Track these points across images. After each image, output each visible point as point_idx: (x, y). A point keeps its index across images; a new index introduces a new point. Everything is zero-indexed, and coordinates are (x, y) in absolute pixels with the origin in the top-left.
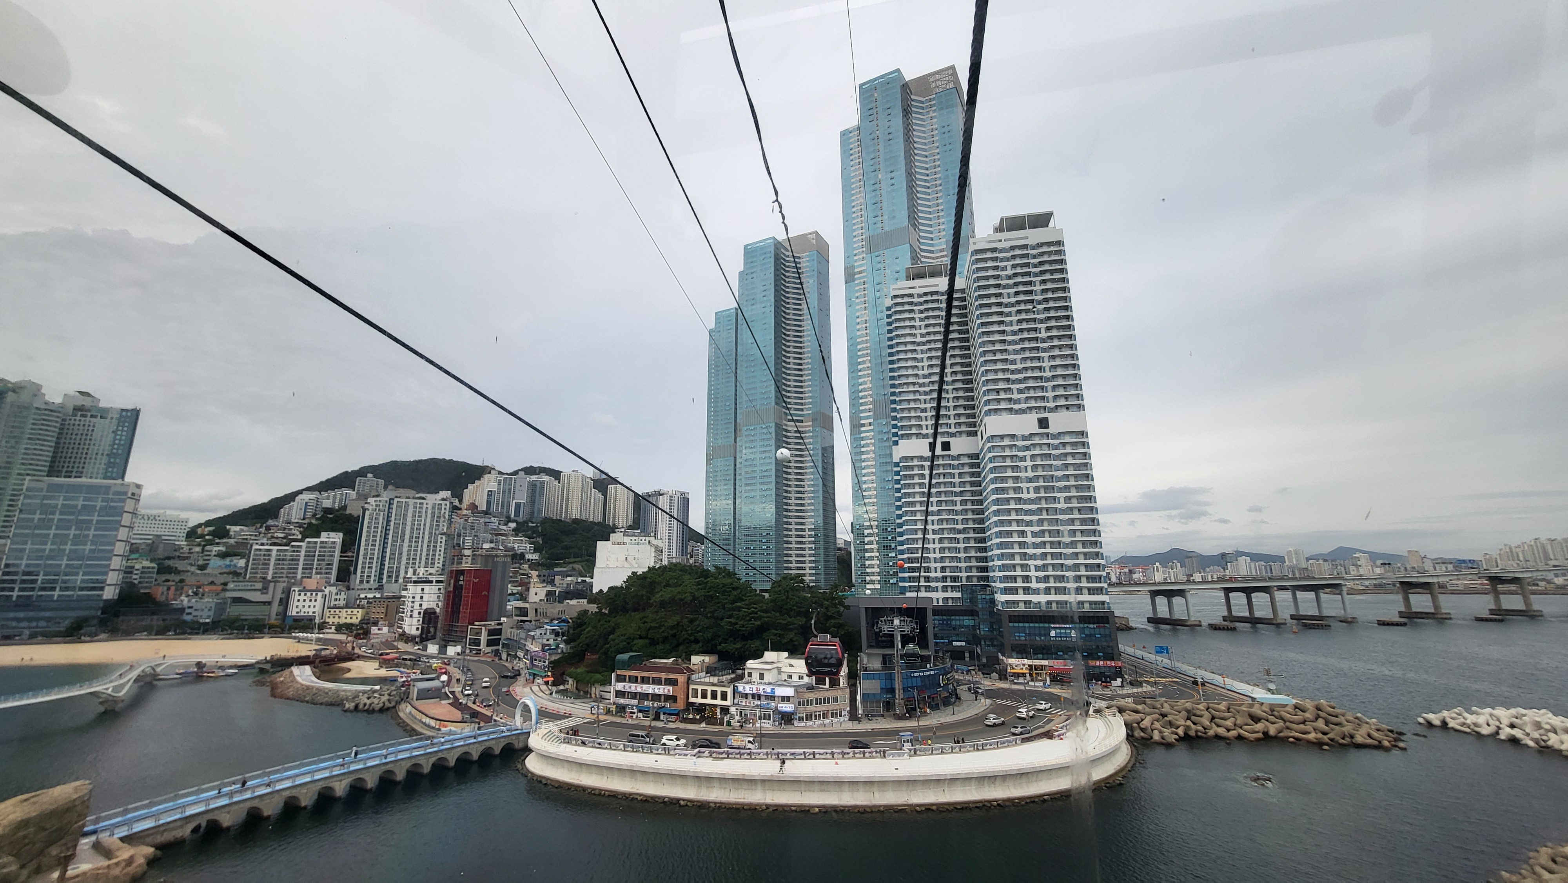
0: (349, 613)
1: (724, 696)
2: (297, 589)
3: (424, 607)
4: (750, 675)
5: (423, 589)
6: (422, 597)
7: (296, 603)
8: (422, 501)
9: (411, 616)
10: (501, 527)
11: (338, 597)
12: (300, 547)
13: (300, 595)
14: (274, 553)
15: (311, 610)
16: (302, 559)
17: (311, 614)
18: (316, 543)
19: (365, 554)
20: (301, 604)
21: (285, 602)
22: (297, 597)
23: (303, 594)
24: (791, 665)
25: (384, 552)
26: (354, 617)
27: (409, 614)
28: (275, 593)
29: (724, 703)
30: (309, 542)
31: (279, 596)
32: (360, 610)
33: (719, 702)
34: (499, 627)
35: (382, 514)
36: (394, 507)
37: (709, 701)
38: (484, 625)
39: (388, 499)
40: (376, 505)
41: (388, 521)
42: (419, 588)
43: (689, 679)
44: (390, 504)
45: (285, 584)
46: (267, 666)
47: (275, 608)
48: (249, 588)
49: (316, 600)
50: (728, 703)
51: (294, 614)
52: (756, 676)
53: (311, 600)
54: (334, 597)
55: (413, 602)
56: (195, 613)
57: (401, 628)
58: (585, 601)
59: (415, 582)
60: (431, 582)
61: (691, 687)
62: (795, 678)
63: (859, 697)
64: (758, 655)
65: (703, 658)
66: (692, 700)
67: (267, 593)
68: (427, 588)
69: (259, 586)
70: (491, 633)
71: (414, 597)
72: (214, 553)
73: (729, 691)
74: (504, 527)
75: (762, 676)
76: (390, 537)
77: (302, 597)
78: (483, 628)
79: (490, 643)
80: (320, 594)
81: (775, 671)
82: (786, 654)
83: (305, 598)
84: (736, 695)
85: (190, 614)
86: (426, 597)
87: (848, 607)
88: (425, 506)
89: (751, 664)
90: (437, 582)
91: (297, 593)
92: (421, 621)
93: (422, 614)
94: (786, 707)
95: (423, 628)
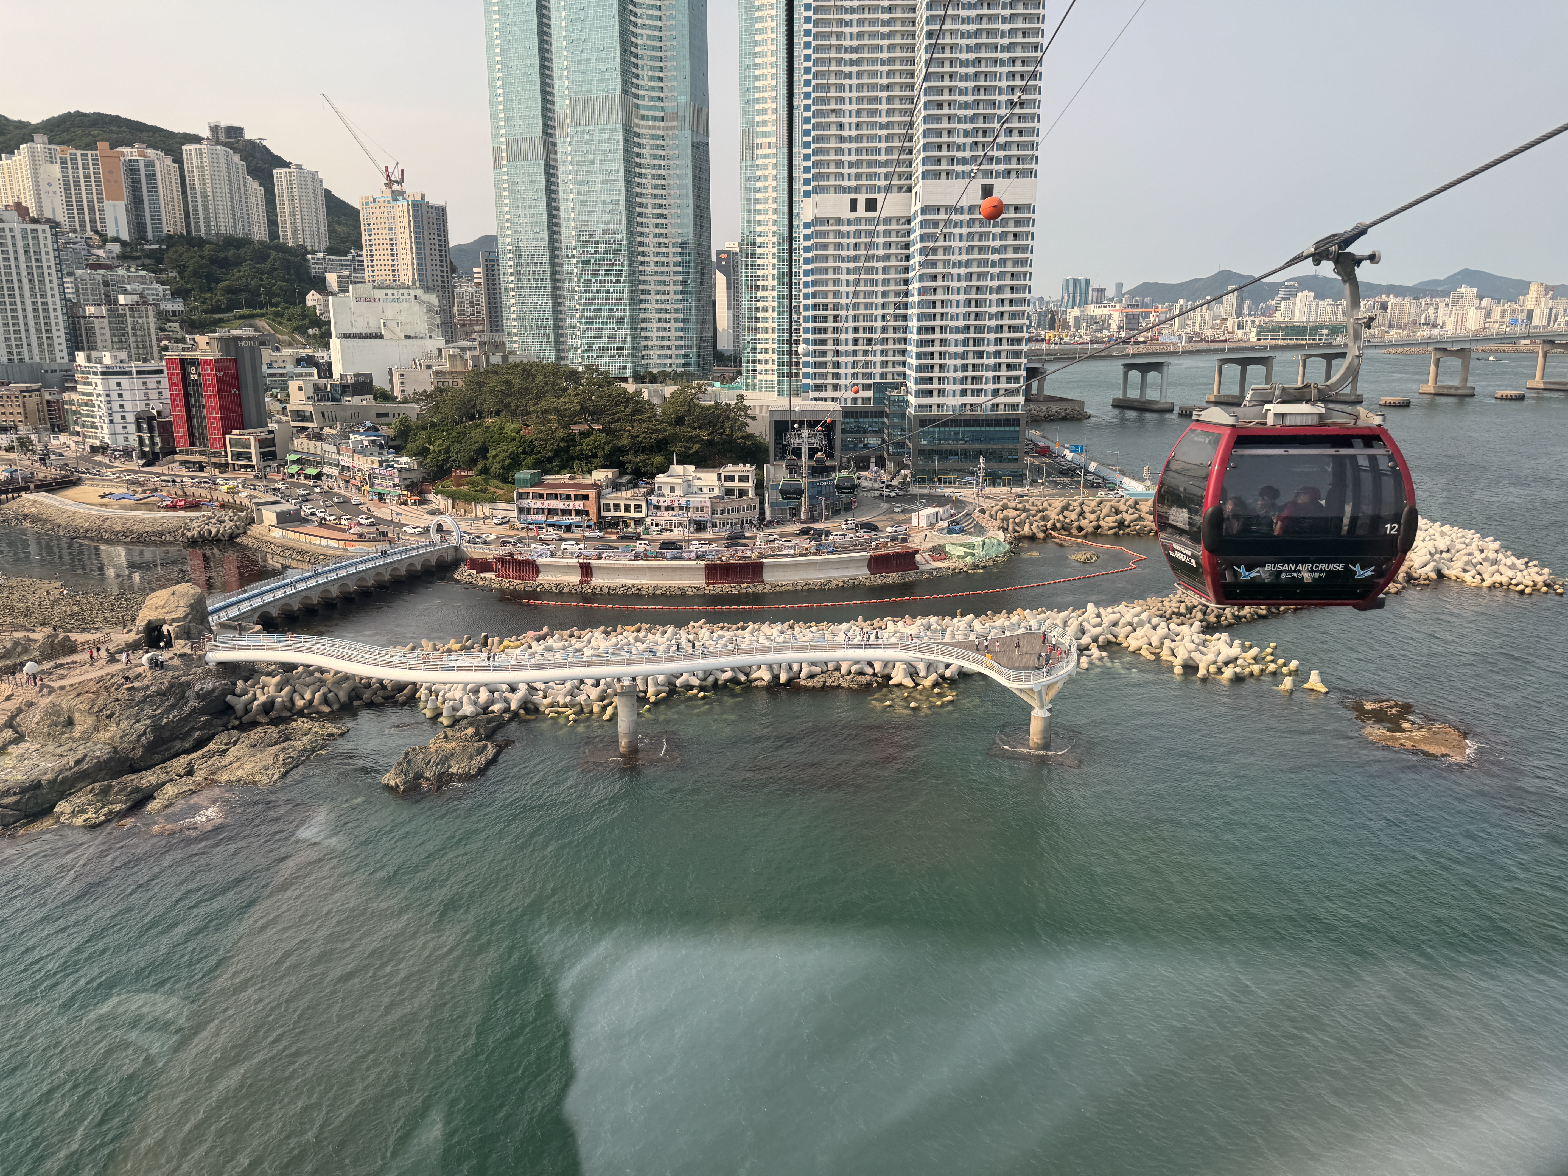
1: (638, 509)
3: (132, 408)
4: (660, 488)
5: (119, 384)
6: (120, 395)
9: (111, 422)
24: (699, 478)
27: (106, 419)
29: (638, 515)
33: (633, 514)
34: (271, 436)
37: (622, 513)
42: (112, 380)
43: (599, 495)
50: (643, 515)
52: (666, 491)
55: (109, 402)
57: (96, 438)
58: (371, 397)
59: (102, 373)
60: (130, 373)
61: (602, 501)
62: (705, 490)
63: (767, 505)
64: (665, 469)
65: (605, 474)
66: (603, 513)
68: (125, 382)
70: (262, 443)
71: (108, 395)
73: (643, 504)
75: (673, 490)
81: (685, 484)
82: (693, 467)
84: (651, 508)
86: (127, 395)
87: (754, 419)
89: (660, 478)
90: (138, 373)
92: (132, 428)
93: (131, 418)
94: (700, 516)
95: (141, 439)
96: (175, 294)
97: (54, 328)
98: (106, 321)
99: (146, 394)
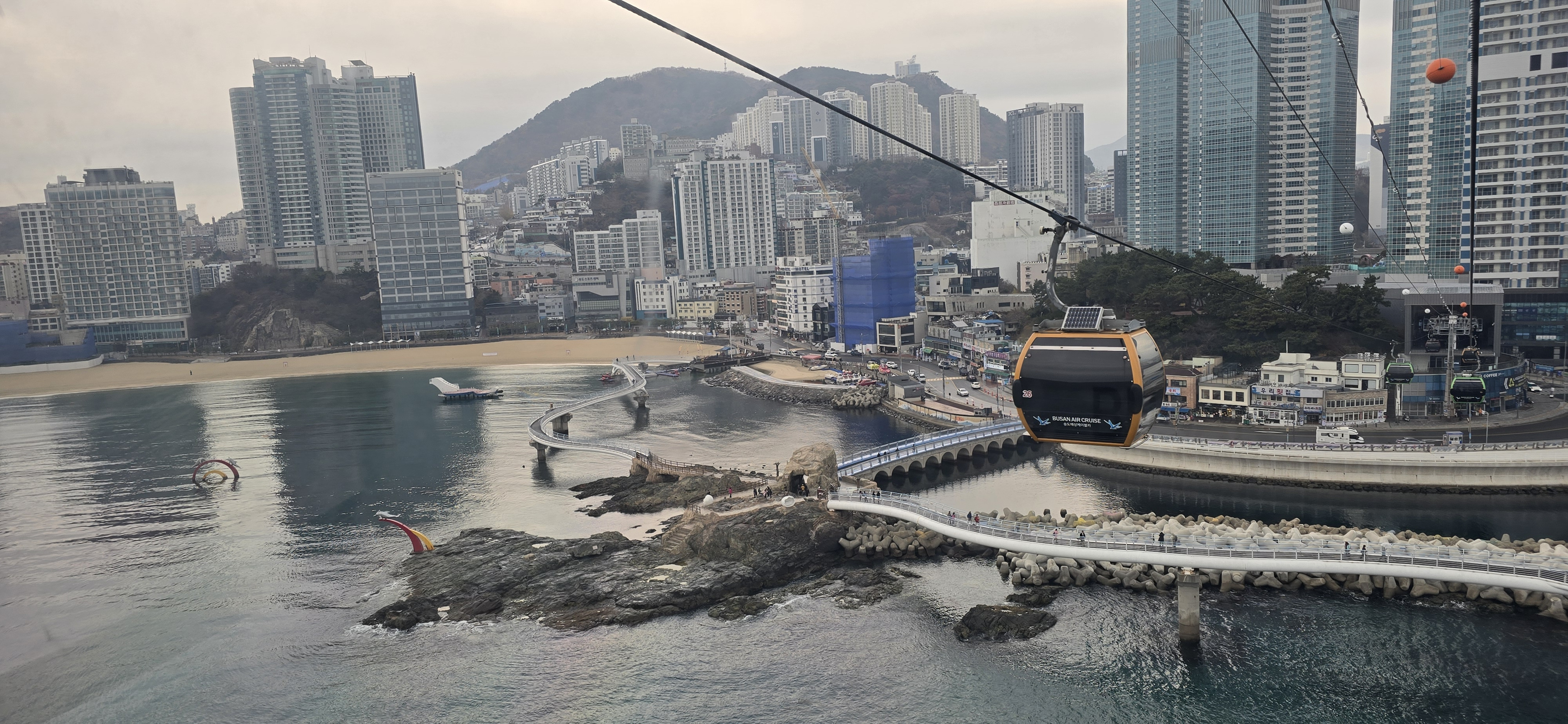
0: (701, 305)
1: (1240, 397)
2: (640, 281)
3: (811, 301)
4: (1267, 377)
5: (804, 282)
6: (804, 291)
7: (643, 297)
8: (737, 162)
9: (797, 312)
10: (802, 177)
11: (682, 288)
12: (620, 230)
13: (644, 287)
14: (596, 239)
15: (660, 303)
16: (625, 244)
17: (660, 308)
18: (635, 224)
19: (690, 234)
20: (648, 297)
21: (632, 295)
22: (642, 290)
23: (647, 285)
24: (1315, 368)
25: (708, 231)
26: (708, 311)
27: (793, 309)
28: (619, 288)
29: (1240, 403)
30: (628, 224)
31: (624, 289)
32: (712, 303)
33: (1234, 402)
34: (911, 323)
35: (697, 182)
36: (709, 172)
37: (1222, 401)
38: (895, 322)
39: (699, 163)
40: (689, 172)
41: (706, 192)
42: (799, 279)
43: (1198, 381)
44: (704, 169)
45: (628, 276)
46: (701, 367)
47: (624, 303)
48: (593, 281)
49: (662, 293)
50: (1245, 403)
51: (644, 308)
52: (1274, 378)
53: (657, 293)
54: (678, 288)
55: (796, 296)
56: (547, 311)
57: (786, 324)
58: (997, 289)
59: (793, 274)
60: (812, 273)
61: (1201, 388)
62: (1321, 380)
63: (1398, 400)
64: (1274, 357)
65: (1207, 360)
66: (1201, 400)
67: (612, 286)
68: (808, 279)
69: (602, 278)
70: (904, 330)
71: (795, 291)
72: (516, 239)
73: (1246, 392)
74: (806, 177)
75: (1281, 378)
76: (711, 211)
77: (647, 290)
78: (896, 325)
79: (905, 341)
80: (665, 285)
81: (1297, 373)
82: (1308, 356)
83: (651, 290)
84: (1253, 396)
85: (543, 311)
86: (808, 291)
87: (1387, 304)
88: (742, 168)
89: (1266, 366)
90: (819, 272)
91: (641, 286)
92: (810, 317)
93: (810, 309)
94: (1312, 408)
95: (815, 325)
96: (856, 208)
97: (767, 239)
98: (803, 232)
99: (822, 289)
